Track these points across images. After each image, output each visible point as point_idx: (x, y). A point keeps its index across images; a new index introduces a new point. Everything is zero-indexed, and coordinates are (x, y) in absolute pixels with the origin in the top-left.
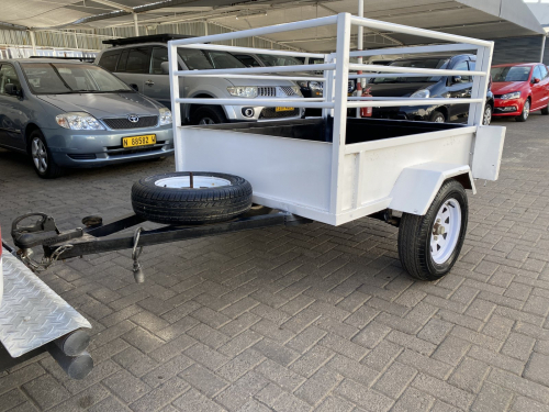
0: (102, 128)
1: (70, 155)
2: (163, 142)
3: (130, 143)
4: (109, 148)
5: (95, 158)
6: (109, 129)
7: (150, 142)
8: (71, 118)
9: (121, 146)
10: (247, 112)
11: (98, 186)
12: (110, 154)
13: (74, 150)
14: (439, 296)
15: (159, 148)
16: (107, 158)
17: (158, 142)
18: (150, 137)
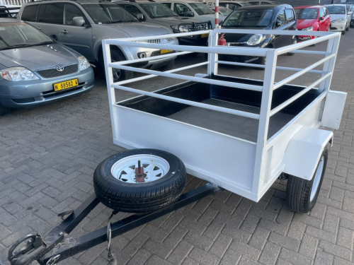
0: (37, 78)
1: (14, 100)
2: (84, 83)
3: (59, 88)
4: (44, 93)
5: (34, 100)
6: (42, 79)
7: (74, 84)
8: (12, 72)
9: (53, 90)
10: (141, 56)
11: (39, 122)
12: (45, 97)
13: (18, 96)
14: (315, 227)
15: (81, 88)
16: (44, 100)
17: (80, 84)
18: (74, 81)
